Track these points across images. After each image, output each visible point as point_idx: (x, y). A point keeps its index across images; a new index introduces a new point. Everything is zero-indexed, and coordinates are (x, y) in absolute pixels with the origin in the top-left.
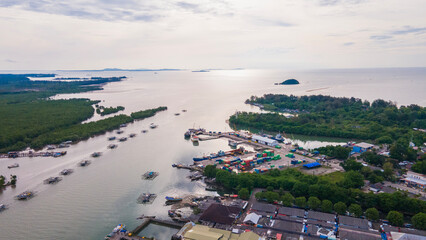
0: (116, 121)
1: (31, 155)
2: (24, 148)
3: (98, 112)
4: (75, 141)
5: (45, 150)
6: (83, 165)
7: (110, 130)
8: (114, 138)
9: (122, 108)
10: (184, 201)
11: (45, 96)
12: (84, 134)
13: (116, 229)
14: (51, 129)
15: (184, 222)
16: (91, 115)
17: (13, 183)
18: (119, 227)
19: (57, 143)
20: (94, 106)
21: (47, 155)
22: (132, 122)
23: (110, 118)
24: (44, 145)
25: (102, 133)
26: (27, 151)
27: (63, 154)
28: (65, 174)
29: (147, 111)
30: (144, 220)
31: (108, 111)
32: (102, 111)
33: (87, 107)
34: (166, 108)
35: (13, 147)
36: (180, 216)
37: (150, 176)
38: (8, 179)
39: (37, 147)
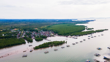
0: (91, 32)
1: (70, 37)
2: (69, 36)
3: (86, 29)
4: (80, 36)
5: (73, 37)
6: (81, 42)
7: (89, 34)
8: (90, 36)
9: (93, 29)
11: (75, 24)
12: (82, 34)
13: (87, 60)
14: (75, 32)
16: (84, 30)
17: (66, 43)
18: (88, 60)
19: (76, 35)
20: (85, 27)
21: (73, 38)
22: (96, 32)
23: (89, 31)
24: (73, 35)
25: (87, 34)
26: (70, 36)
27: (77, 38)
28: (77, 43)
29: (101, 30)
30: (96, 61)
32: (87, 29)
33: (84, 28)
34: (108, 30)
35: (67, 35)
37: (99, 49)
38: (65, 42)
39: (72, 36)
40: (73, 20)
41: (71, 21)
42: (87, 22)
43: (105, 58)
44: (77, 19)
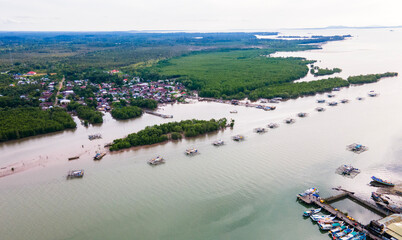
0: (329, 84)
1: (247, 105)
2: (243, 98)
3: (312, 72)
4: (285, 98)
5: (258, 103)
6: (288, 122)
7: (321, 92)
8: (323, 101)
9: (338, 71)
10: (396, 188)
11: (267, 53)
12: (295, 93)
13: (308, 191)
14: (267, 85)
15: (392, 211)
16: (304, 74)
17: (232, 125)
18: (311, 190)
19: (269, 98)
20: (309, 66)
21: (260, 107)
22: (347, 86)
23: (324, 80)
24: (260, 97)
25: (312, 94)
26: (246, 100)
27: (272, 109)
28: (271, 127)
29: (369, 76)
30: (340, 193)
31: (322, 73)
32: (316, 71)
33: (302, 67)
34: (396, 74)
35: (236, 96)
36: (387, 203)
37: (357, 149)
38: (229, 122)
39: (253, 99)
40: (259, 37)
41: (251, 39)
42: (316, 42)
43: (376, 183)
44: (276, 34)
